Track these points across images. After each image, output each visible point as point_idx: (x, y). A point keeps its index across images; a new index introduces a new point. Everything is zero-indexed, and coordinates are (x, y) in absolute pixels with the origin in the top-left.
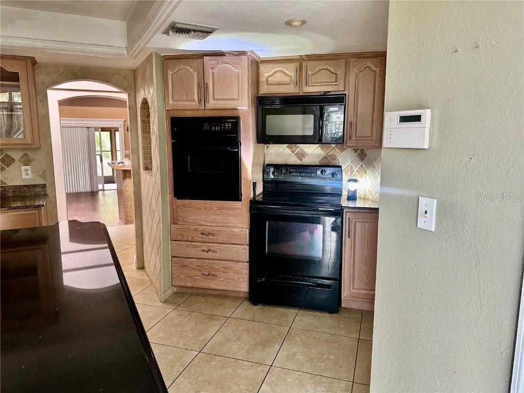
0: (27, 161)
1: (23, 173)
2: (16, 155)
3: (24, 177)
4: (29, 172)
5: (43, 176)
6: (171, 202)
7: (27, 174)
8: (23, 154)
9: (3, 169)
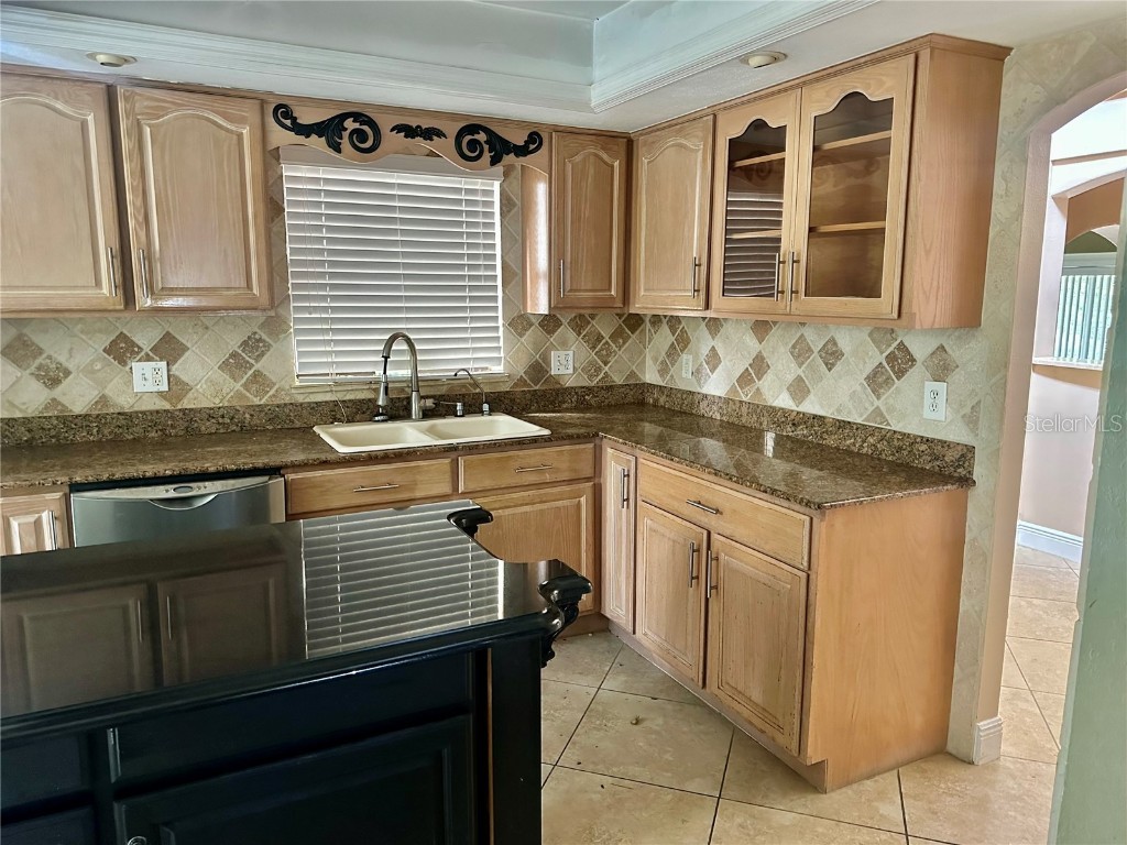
0: (941, 369)
1: (928, 401)
2: (921, 348)
3: (927, 414)
4: (941, 400)
5: (972, 419)
7: (934, 407)
8: (935, 345)
9: (888, 382)
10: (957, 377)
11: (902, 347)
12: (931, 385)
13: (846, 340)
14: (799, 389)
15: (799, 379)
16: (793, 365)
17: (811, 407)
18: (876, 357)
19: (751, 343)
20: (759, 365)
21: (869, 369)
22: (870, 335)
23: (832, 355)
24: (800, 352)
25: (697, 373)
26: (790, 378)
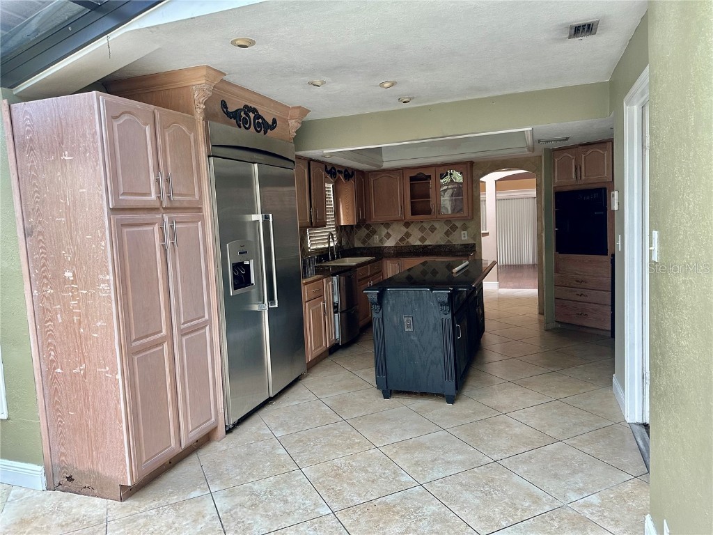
0: (465, 228)
1: (463, 236)
2: (458, 224)
3: (463, 239)
4: (466, 235)
5: (474, 238)
6: (555, 255)
7: (464, 237)
8: (462, 223)
9: (451, 233)
10: (469, 229)
11: (454, 225)
12: (462, 232)
13: (437, 225)
14: (423, 239)
15: (423, 237)
16: (420, 233)
17: (427, 243)
18: (446, 228)
19: (404, 230)
20: (408, 235)
21: (445, 231)
22: (444, 223)
23: (433, 229)
24: (422, 229)
25: (381, 241)
26: (419, 237)
